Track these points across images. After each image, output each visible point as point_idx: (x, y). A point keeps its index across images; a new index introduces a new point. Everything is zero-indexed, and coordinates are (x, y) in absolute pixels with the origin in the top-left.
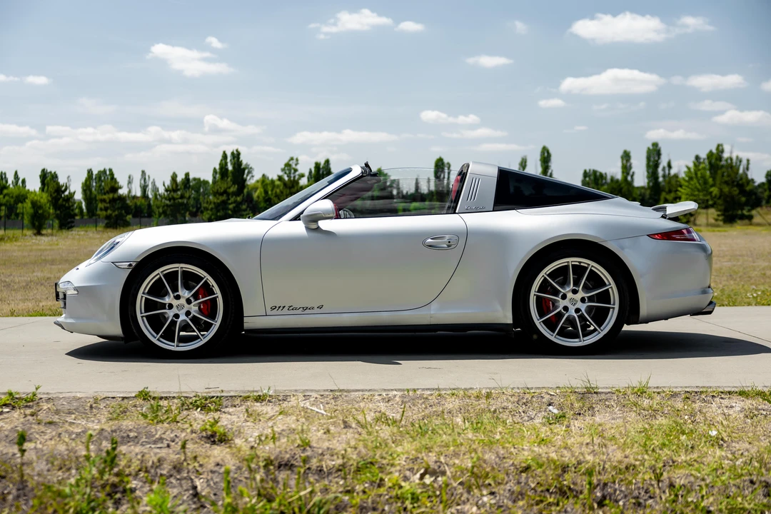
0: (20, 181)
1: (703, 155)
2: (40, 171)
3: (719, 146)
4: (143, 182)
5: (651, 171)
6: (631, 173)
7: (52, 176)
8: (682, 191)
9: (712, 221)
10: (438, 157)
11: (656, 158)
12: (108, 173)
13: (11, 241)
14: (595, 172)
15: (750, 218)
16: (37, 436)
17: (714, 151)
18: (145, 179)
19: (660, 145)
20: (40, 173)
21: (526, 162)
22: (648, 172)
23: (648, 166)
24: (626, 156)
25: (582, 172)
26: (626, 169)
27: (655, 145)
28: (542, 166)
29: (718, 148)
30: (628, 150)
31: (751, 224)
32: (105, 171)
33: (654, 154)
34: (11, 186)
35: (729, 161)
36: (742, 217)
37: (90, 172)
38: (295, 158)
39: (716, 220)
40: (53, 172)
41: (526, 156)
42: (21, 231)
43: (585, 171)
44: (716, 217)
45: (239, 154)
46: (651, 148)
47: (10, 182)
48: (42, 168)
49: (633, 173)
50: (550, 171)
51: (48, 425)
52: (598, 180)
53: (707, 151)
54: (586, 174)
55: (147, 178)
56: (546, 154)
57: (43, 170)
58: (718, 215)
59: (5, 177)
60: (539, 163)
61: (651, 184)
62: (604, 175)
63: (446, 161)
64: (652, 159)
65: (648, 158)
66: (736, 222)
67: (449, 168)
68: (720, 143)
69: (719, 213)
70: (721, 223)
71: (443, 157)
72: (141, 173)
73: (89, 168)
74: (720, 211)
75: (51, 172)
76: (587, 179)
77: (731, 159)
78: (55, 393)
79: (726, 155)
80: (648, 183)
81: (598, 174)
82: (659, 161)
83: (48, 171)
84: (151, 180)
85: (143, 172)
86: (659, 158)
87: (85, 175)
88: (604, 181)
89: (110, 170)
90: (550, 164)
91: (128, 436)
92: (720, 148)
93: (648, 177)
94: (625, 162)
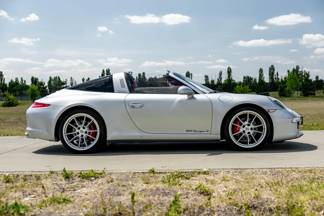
0: (23, 81)
1: (291, 70)
2: (31, 77)
3: (297, 66)
4: (71, 82)
5: (271, 76)
6: (263, 77)
7: (36, 79)
8: (287, 84)
9: (299, 95)
10: (187, 71)
11: (273, 71)
12: (58, 78)
13: (24, 105)
14: (248, 77)
15: (314, 94)
16: (122, 192)
17: (295, 69)
18: (72, 80)
19: (274, 66)
20: (31, 78)
21: (221, 73)
22: (270, 77)
23: (270, 74)
24: (261, 71)
25: (243, 77)
26: (261, 75)
27: (272, 66)
28: (228, 75)
29: (297, 68)
30: (262, 68)
31: (315, 97)
32: (56, 77)
33: (272, 70)
34: (20, 83)
35: (301, 72)
36: (311, 94)
37: (50, 78)
38: (131, 72)
39: (301, 95)
40: (36, 78)
41: (221, 71)
42: (27, 101)
43: (244, 76)
44: (301, 94)
45: (109, 70)
46: (271, 67)
47: (19, 82)
48: (32, 76)
49: (264, 77)
50: (231, 77)
51: (123, 187)
52: (250, 80)
53: (292, 69)
54: (244, 78)
55: (73, 80)
56: (230, 70)
57: (32, 77)
58: (302, 93)
59: (18, 80)
60: (227, 73)
61: (271, 81)
62: (252, 78)
63: (190, 73)
64: (271, 72)
65: (270, 72)
66: (309, 96)
67: (191, 76)
68: (298, 65)
69: (302, 92)
70: (303, 96)
71: (189, 71)
72: (70, 78)
73: (50, 76)
74: (302, 91)
75: (35, 78)
76: (245, 80)
77: (302, 72)
78: (110, 170)
79: (300, 70)
80: (270, 81)
81: (249, 78)
82: (274, 72)
83: (34, 77)
84: (74, 81)
85: (71, 77)
86: (274, 71)
87: (49, 79)
88: (252, 80)
89: (58, 77)
90: (231, 74)
91: (165, 192)
92: (298, 67)
93: (270, 79)
94: (260, 73)
